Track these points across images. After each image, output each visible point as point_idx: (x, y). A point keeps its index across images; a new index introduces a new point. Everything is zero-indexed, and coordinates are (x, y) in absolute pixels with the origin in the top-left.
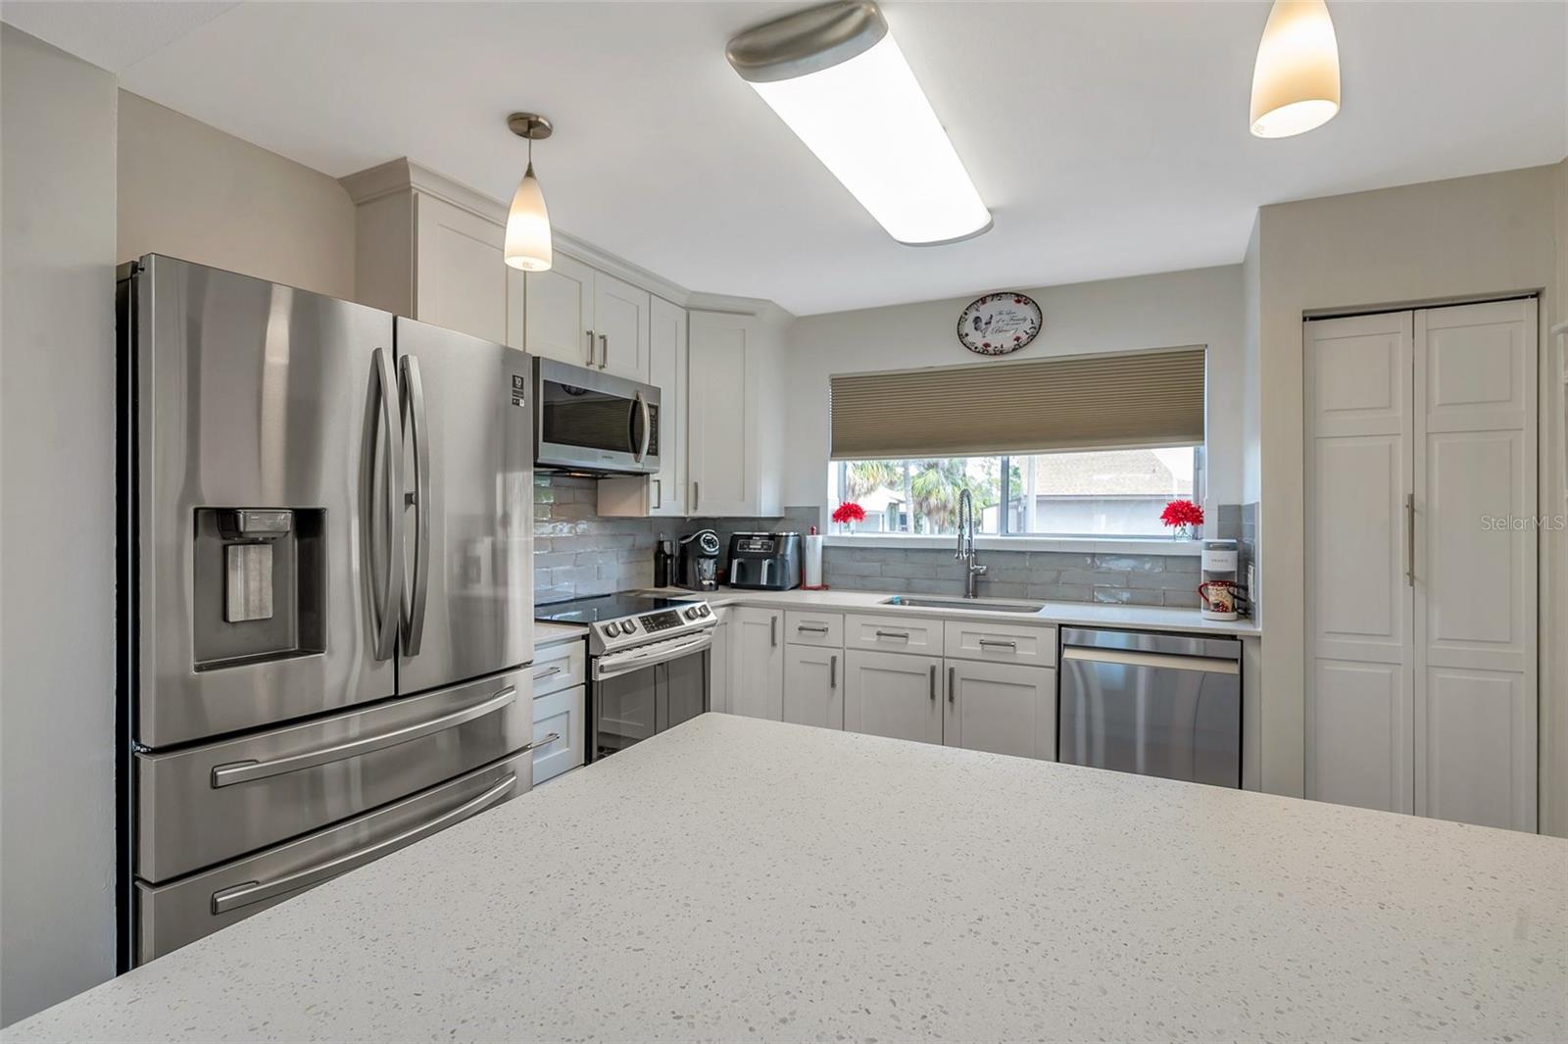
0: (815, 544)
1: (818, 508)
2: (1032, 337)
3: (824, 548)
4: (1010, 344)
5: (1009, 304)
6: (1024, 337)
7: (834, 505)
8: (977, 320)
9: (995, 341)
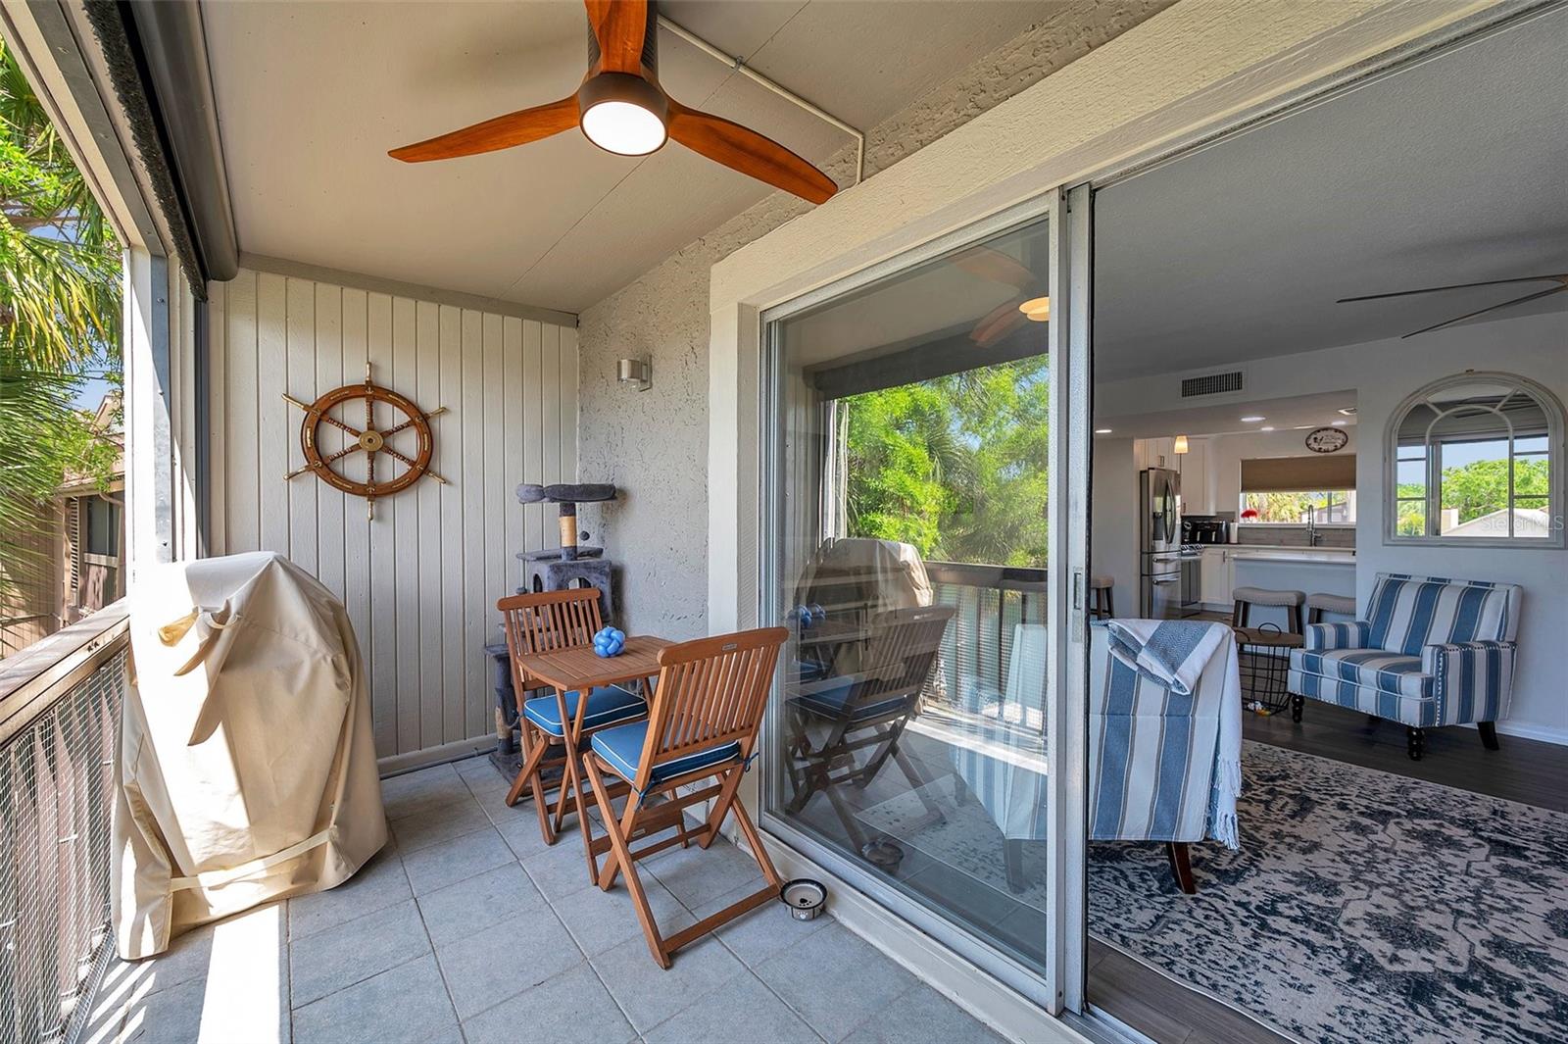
0: (1234, 527)
1: (1234, 513)
2: (1342, 446)
3: (1239, 528)
4: (1331, 447)
5: (1333, 432)
6: (1339, 445)
7: (1242, 511)
8: (1315, 439)
9: (1324, 447)
